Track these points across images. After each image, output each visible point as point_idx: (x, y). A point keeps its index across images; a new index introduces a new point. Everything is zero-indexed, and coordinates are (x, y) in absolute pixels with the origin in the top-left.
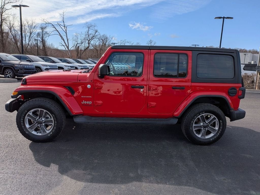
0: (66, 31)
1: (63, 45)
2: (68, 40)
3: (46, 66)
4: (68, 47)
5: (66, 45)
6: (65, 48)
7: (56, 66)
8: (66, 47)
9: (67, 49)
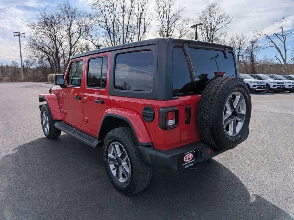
0: (285, 41)
1: (278, 59)
2: (286, 52)
3: (254, 82)
4: (285, 61)
5: (283, 58)
6: (280, 62)
7: (264, 83)
8: (282, 61)
9: (283, 63)
